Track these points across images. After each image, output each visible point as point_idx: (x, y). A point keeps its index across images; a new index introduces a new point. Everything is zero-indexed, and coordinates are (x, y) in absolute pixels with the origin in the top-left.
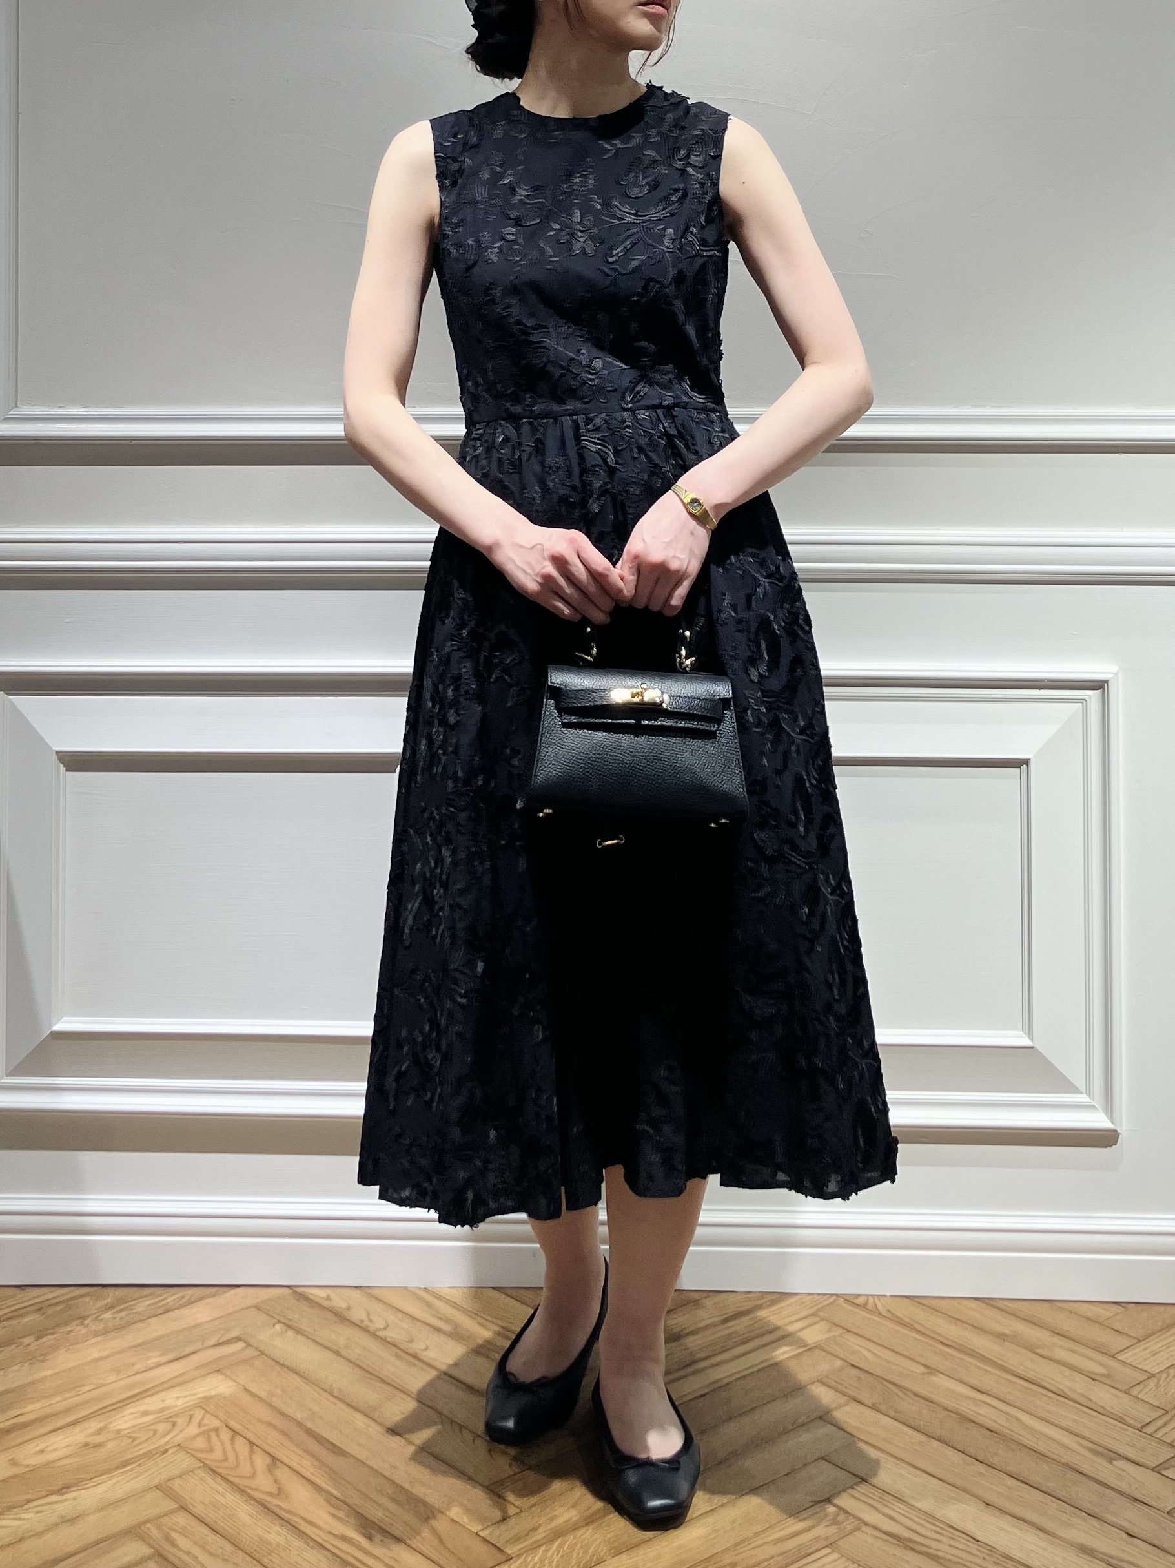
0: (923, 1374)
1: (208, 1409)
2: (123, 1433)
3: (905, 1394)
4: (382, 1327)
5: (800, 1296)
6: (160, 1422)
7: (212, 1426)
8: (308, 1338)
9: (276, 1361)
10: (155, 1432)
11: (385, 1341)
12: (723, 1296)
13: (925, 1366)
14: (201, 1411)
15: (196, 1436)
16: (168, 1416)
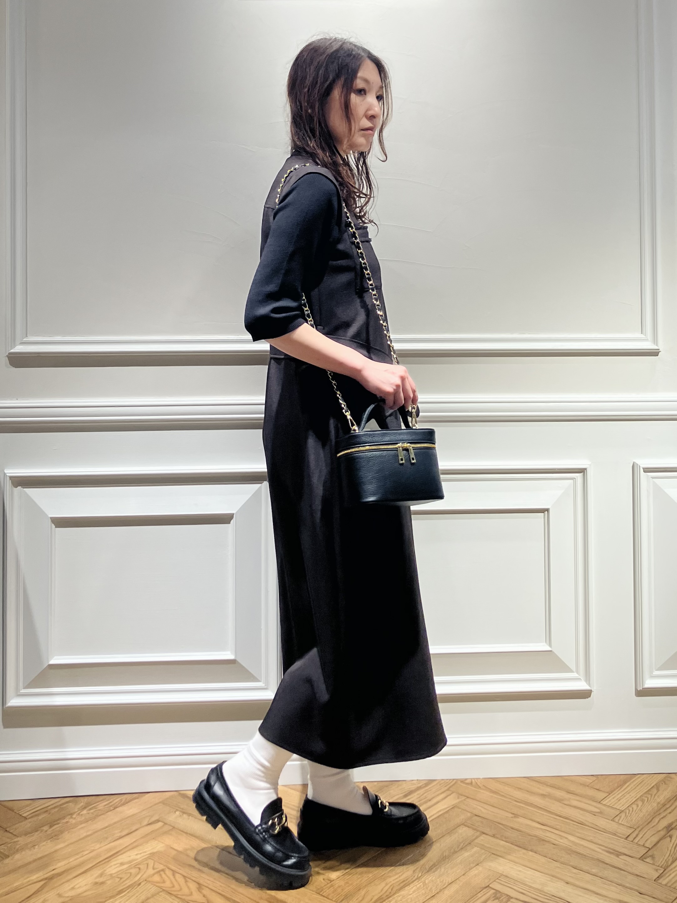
2: (113, 875)
5: (437, 782)
6: (131, 868)
7: (161, 869)
9: (182, 831)
10: (131, 873)
14: (152, 861)
15: (154, 874)
16: (136, 864)
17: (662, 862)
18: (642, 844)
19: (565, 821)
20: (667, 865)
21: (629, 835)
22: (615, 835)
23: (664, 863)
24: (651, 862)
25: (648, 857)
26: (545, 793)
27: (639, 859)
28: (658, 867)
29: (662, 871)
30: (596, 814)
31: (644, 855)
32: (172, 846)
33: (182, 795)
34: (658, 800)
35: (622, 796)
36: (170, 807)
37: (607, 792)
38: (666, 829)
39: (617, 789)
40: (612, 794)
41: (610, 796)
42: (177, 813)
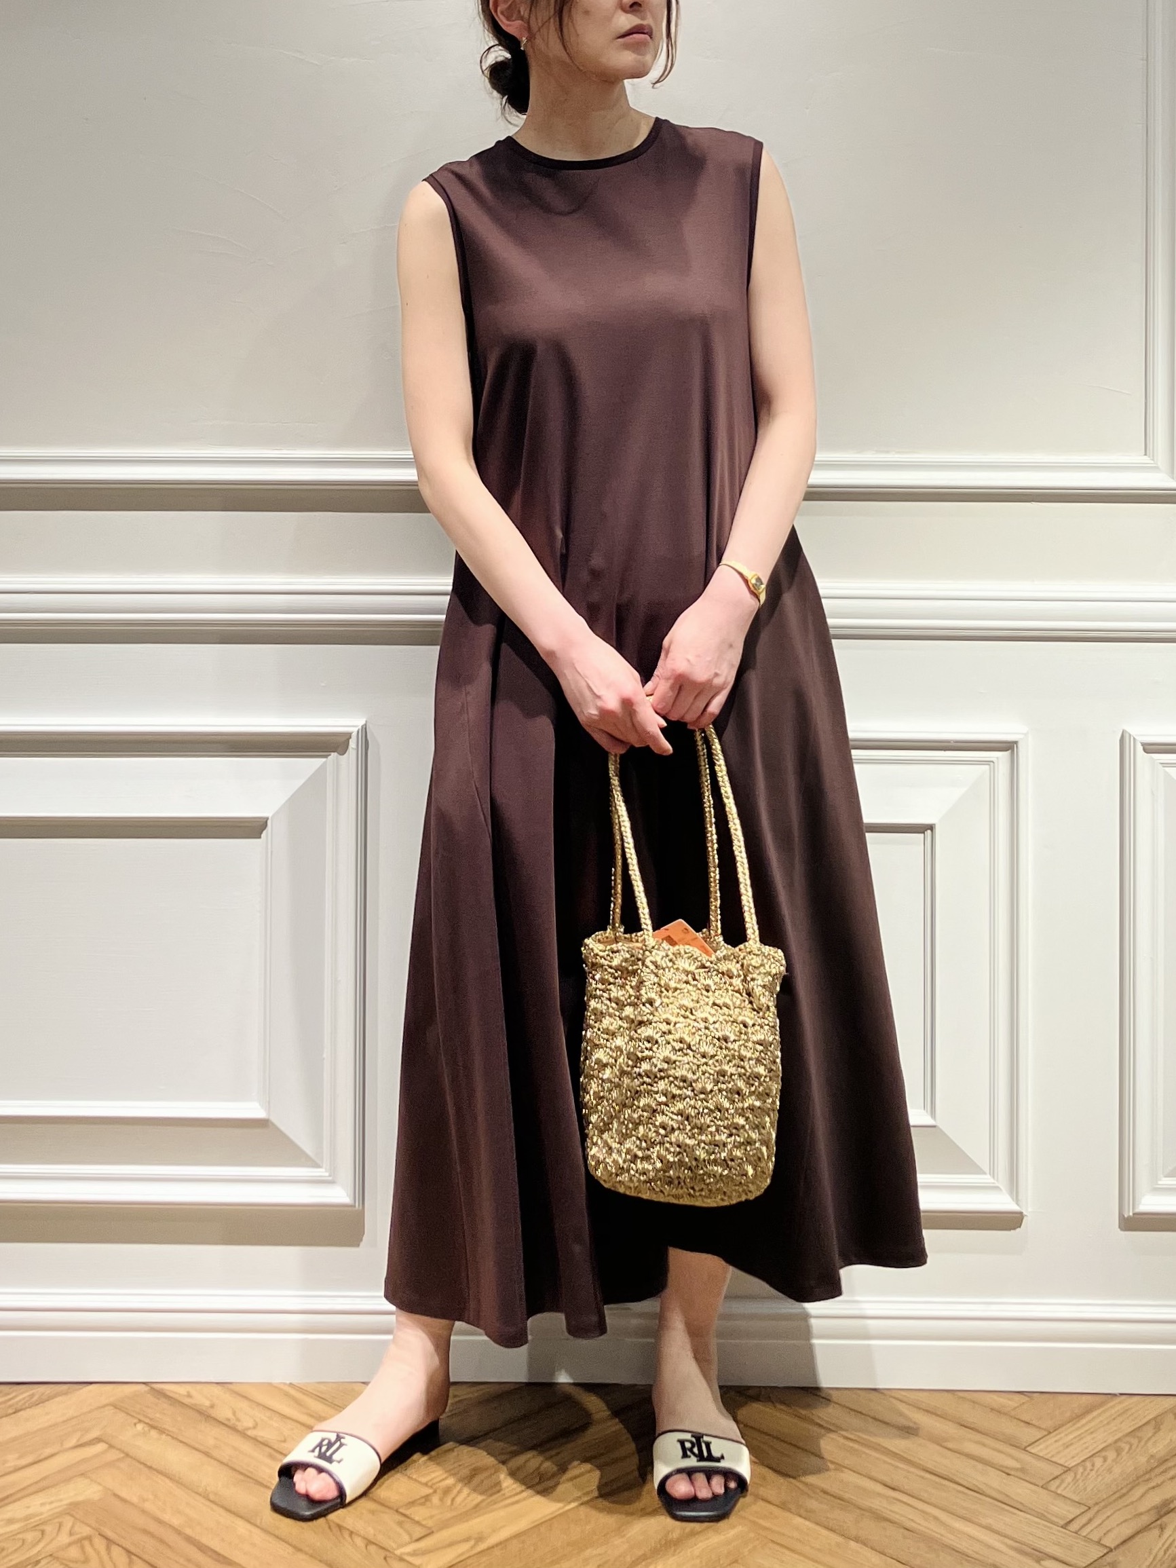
1: (78, 1516)
3: (814, 1493)
4: (251, 1424)
6: (27, 1530)
7: (85, 1534)
8: (173, 1438)
9: (142, 1463)
10: (24, 1540)
11: (255, 1440)
14: (69, 1518)
15: (70, 1544)
16: (38, 1523)
18: (1096, 1538)
21: (1073, 1519)
30: (1010, 1472)
32: (115, 1492)
33: (155, 1390)
34: (1153, 1451)
35: (1072, 1440)
36: (128, 1414)
37: (1045, 1430)
38: (1152, 1512)
39: (1071, 1424)
40: (1052, 1435)
41: (1048, 1437)
42: (140, 1427)
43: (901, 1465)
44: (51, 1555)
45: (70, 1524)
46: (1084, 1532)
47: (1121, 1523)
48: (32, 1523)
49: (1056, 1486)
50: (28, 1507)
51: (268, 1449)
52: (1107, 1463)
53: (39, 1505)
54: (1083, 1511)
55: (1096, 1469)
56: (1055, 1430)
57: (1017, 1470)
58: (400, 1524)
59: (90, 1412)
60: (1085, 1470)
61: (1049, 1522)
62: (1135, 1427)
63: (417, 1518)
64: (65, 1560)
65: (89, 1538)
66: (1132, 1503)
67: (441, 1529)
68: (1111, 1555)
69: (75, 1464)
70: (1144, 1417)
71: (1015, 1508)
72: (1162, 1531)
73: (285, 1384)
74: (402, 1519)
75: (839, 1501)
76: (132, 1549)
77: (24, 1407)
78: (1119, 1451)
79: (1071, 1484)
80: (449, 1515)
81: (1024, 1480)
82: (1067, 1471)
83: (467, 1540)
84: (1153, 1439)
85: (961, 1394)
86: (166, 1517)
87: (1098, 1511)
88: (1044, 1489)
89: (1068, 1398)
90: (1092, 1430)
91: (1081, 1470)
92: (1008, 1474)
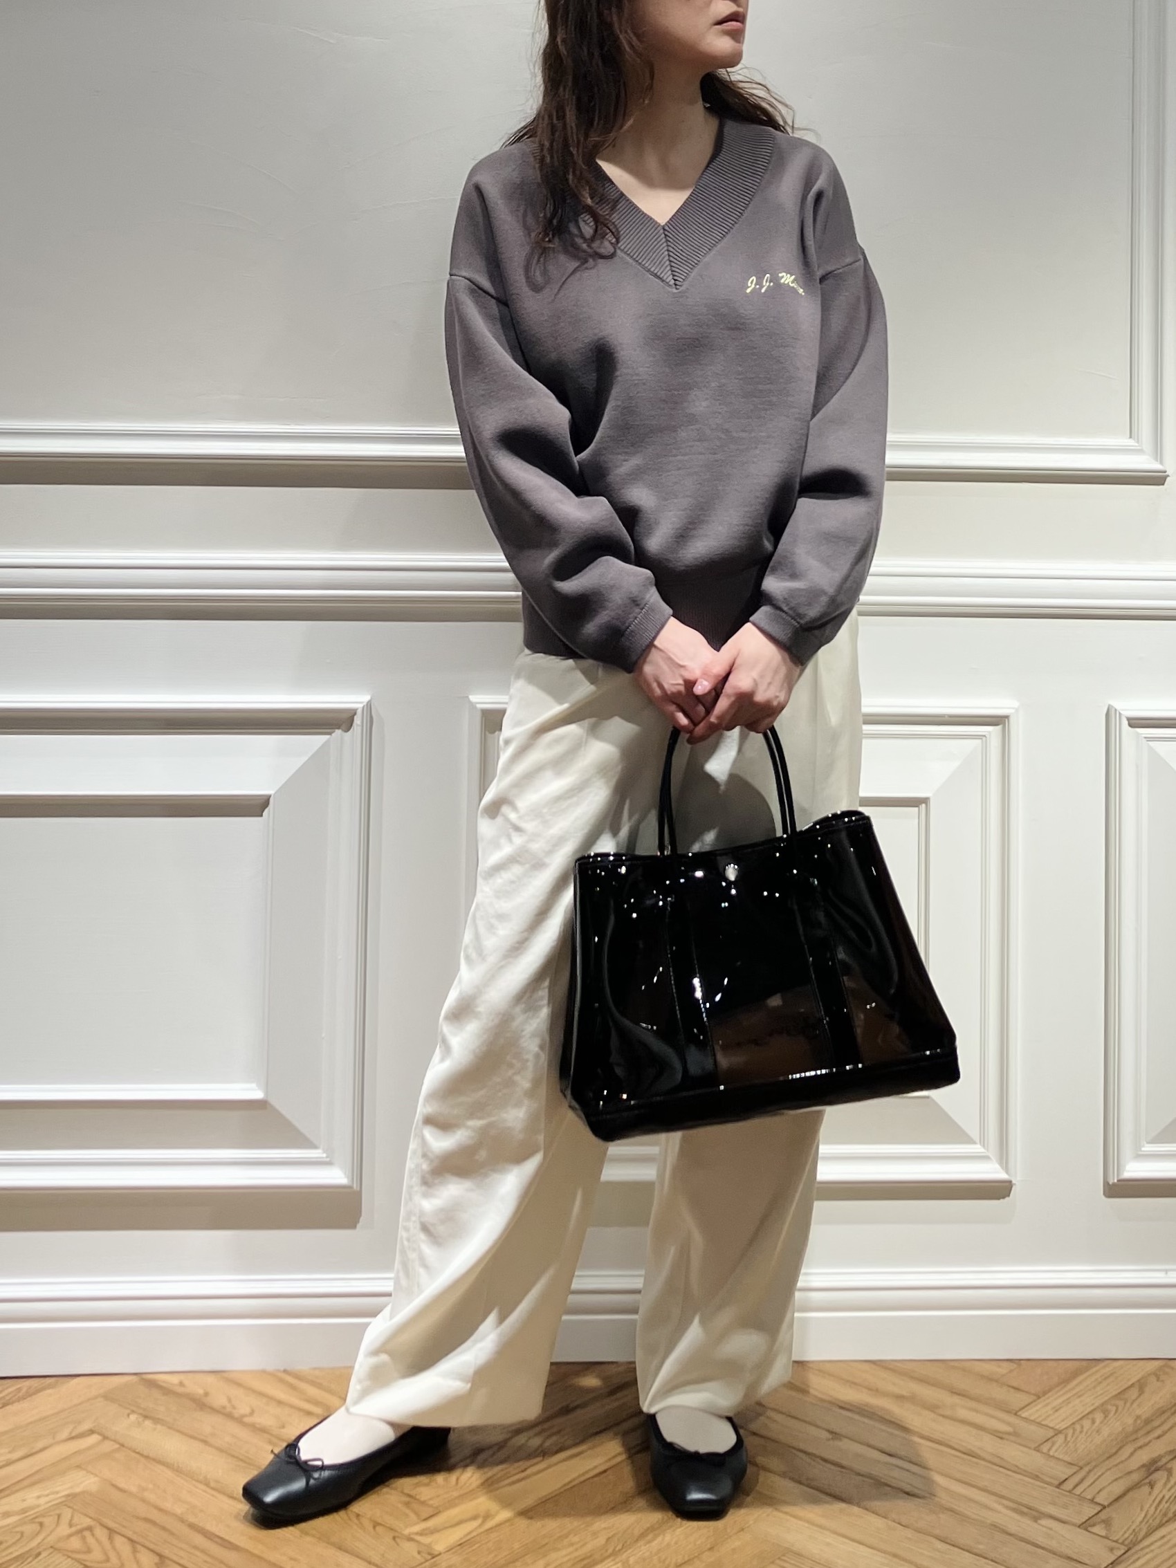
0: (828, 1440)
1: (75, 1507)
3: (815, 1461)
4: (247, 1410)
6: (25, 1523)
7: (85, 1525)
8: (170, 1428)
9: (138, 1453)
10: (22, 1534)
12: (603, 1366)
13: (831, 1432)
14: (68, 1509)
15: (70, 1535)
16: (34, 1516)
17: (1125, 1532)
18: (1089, 1497)
19: (938, 1450)
20: (1135, 1539)
21: (1066, 1479)
22: (1036, 1477)
23: (1129, 1537)
24: (1103, 1533)
25: (1099, 1523)
26: (904, 1393)
27: (1079, 1527)
28: (1114, 1544)
29: (1123, 1551)
30: (1004, 1436)
31: (1090, 1518)
32: (114, 1483)
33: (147, 1381)
34: (1138, 1412)
35: (1063, 1402)
36: (120, 1405)
37: (1034, 1395)
38: (1144, 1469)
39: (1057, 1389)
40: (1043, 1398)
41: (1039, 1401)
42: (133, 1417)
43: (896, 1432)
44: (52, 1547)
45: (69, 1516)
46: (1078, 1491)
47: (1112, 1483)
48: (32, 1515)
49: (1048, 1447)
50: (24, 1500)
51: (266, 1435)
52: (1096, 1424)
53: (33, 1498)
54: (1075, 1470)
55: (1085, 1430)
56: (1044, 1395)
57: (1009, 1434)
58: (407, 1504)
59: (80, 1404)
60: (1074, 1430)
61: (1043, 1482)
62: (1120, 1391)
63: (422, 1499)
64: (67, 1551)
65: (90, 1529)
66: (1122, 1462)
67: (447, 1509)
68: (1105, 1511)
69: (71, 1455)
70: (1129, 1380)
71: (1008, 1470)
72: (1152, 1488)
73: (278, 1371)
74: (407, 1499)
75: (839, 1469)
76: (134, 1537)
77: (11, 1401)
78: (1106, 1413)
79: (1064, 1445)
80: (455, 1494)
81: (1015, 1442)
82: (1056, 1435)
83: (475, 1518)
84: (1139, 1400)
85: (952, 1364)
86: (167, 1505)
87: (1090, 1471)
88: (1038, 1451)
89: (1054, 1364)
90: (1079, 1394)
91: (1070, 1432)
92: (1001, 1438)
